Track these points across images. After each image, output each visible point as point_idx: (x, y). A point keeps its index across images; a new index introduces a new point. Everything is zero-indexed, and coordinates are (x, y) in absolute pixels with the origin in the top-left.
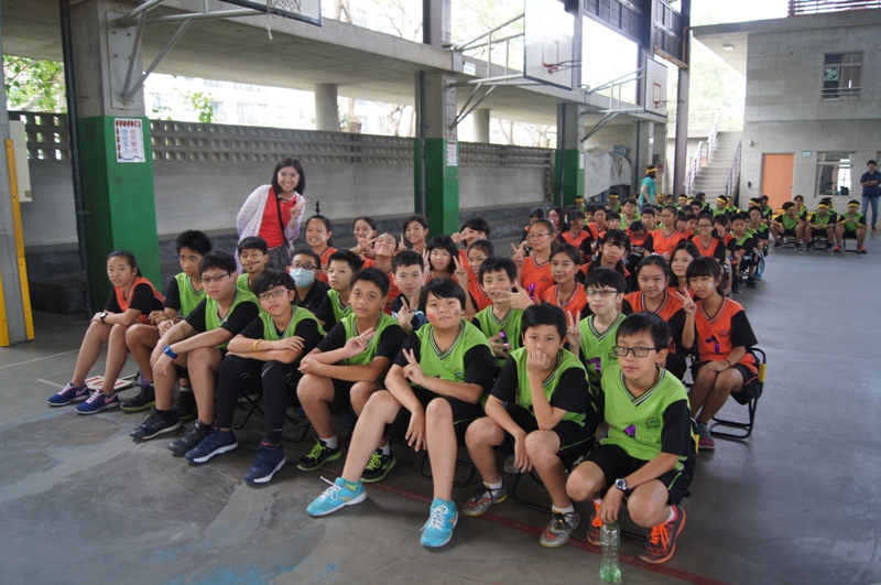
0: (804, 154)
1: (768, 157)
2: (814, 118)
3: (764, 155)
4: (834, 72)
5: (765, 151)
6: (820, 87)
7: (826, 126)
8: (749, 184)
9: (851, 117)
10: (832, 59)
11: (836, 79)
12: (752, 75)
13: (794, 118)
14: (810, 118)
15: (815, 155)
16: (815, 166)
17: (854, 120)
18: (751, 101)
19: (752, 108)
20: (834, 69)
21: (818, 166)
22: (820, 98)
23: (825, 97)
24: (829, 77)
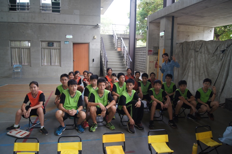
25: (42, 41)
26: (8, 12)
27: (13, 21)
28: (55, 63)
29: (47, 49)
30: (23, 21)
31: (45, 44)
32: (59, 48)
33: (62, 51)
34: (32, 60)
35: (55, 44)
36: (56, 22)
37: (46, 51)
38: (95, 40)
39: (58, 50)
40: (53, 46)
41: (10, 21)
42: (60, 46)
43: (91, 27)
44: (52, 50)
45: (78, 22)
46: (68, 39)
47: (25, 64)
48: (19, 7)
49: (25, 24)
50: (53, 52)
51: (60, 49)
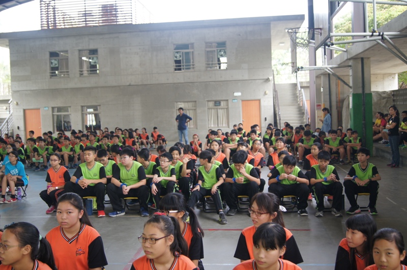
0: (45, 109)
1: (27, 111)
2: (47, 88)
3: (24, 110)
4: (56, 62)
5: (25, 108)
6: (49, 71)
7: (54, 92)
8: (18, 128)
9: (66, 87)
10: (53, 55)
11: (57, 66)
12: (13, 64)
13: (37, 88)
14: (45, 88)
15: (51, 109)
16: (51, 116)
17: (67, 89)
18: (14, 78)
19: (15, 83)
20: (55, 60)
21: (53, 115)
22: (49, 77)
23: (52, 76)
24: (53, 65)
25: (208, 101)
26: (174, 72)
27: (178, 81)
28: (222, 124)
29: (214, 109)
30: (189, 81)
31: (211, 104)
32: (226, 107)
33: (230, 110)
34: (198, 121)
35: (222, 103)
36: (223, 79)
37: (213, 111)
38: (266, 96)
39: (225, 110)
40: (220, 105)
41: (175, 82)
42: (228, 105)
43: (262, 81)
44: (219, 110)
45: (246, 77)
46: (236, 96)
47: (191, 127)
48: (184, 67)
49: (190, 84)
50: (221, 112)
51: (227, 109)
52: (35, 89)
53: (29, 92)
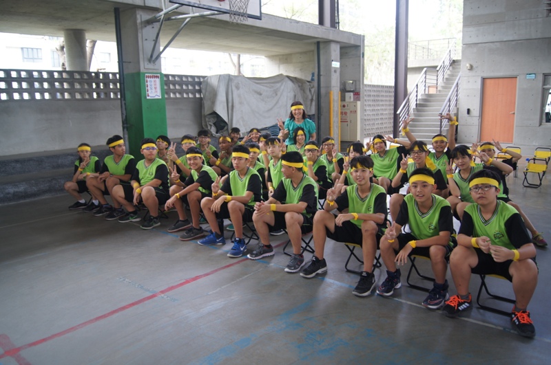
0: (528, 77)
1: (488, 82)
2: (539, 36)
3: (484, 79)
5: (485, 75)
8: (469, 110)
13: (516, 37)
14: (534, 37)
15: (541, 78)
16: (540, 90)
18: (469, 21)
19: (471, 29)
22: (545, 13)
52: (511, 39)
53: (498, 44)
